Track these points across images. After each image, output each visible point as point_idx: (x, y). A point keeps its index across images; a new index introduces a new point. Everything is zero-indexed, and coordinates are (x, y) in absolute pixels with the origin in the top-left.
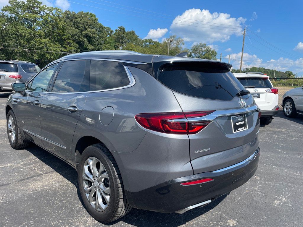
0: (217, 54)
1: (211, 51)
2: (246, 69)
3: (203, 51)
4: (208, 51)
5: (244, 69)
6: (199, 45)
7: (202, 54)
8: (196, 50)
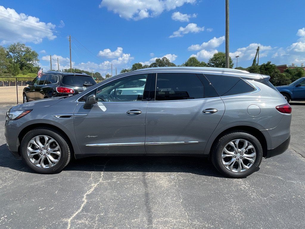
0: (38, 55)
1: (32, 52)
2: (65, 70)
3: (22, 51)
4: (28, 51)
5: (63, 70)
6: (16, 44)
7: (22, 54)
8: (14, 49)
